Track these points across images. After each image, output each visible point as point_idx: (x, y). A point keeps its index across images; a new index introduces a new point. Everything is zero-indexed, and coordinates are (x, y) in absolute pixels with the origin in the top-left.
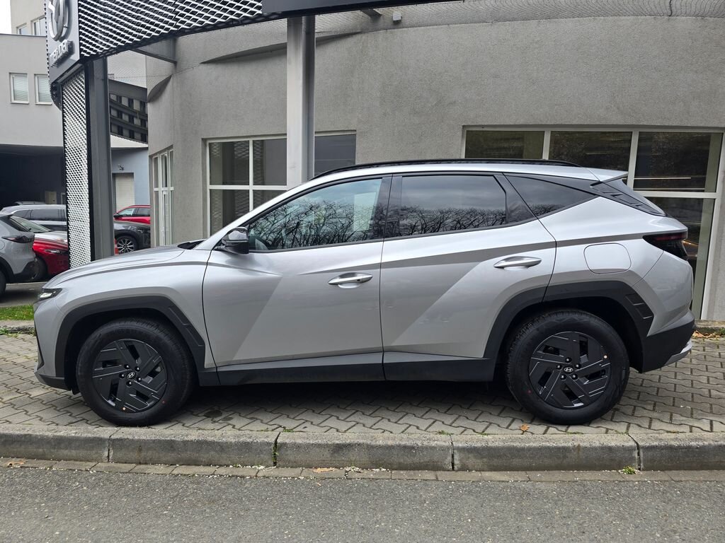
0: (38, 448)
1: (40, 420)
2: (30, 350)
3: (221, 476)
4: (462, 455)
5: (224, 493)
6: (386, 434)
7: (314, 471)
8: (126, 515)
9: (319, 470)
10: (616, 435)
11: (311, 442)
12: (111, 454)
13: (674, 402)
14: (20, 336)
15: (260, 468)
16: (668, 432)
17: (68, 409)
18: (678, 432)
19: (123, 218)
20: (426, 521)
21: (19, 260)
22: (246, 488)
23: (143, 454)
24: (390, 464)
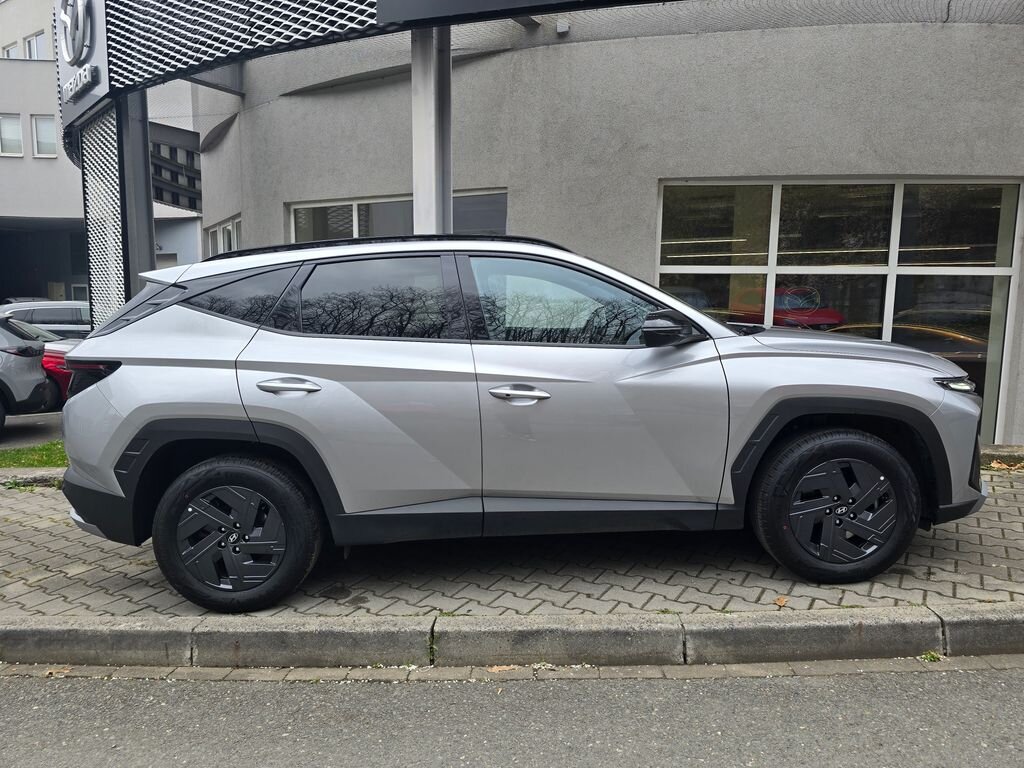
0: (89, 648)
1: (87, 608)
2: (55, 510)
3: (356, 681)
4: (698, 642)
5: (366, 705)
6: (588, 615)
7: (489, 670)
8: (228, 741)
9: (496, 669)
10: (909, 608)
11: (483, 629)
12: (196, 654)
13: (982, 560)
14: (38, 489)
15: (411, 669)
16: (980, 601)
17: (124, 592)
18: (995, 602)
20: (659, 737)
21: (24, 382)
22: (395, 697)
23: (241, 653)
24: (596, 658)
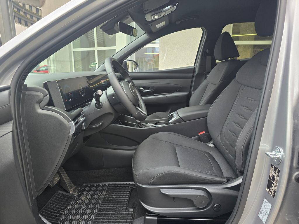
19: (41, 71)
